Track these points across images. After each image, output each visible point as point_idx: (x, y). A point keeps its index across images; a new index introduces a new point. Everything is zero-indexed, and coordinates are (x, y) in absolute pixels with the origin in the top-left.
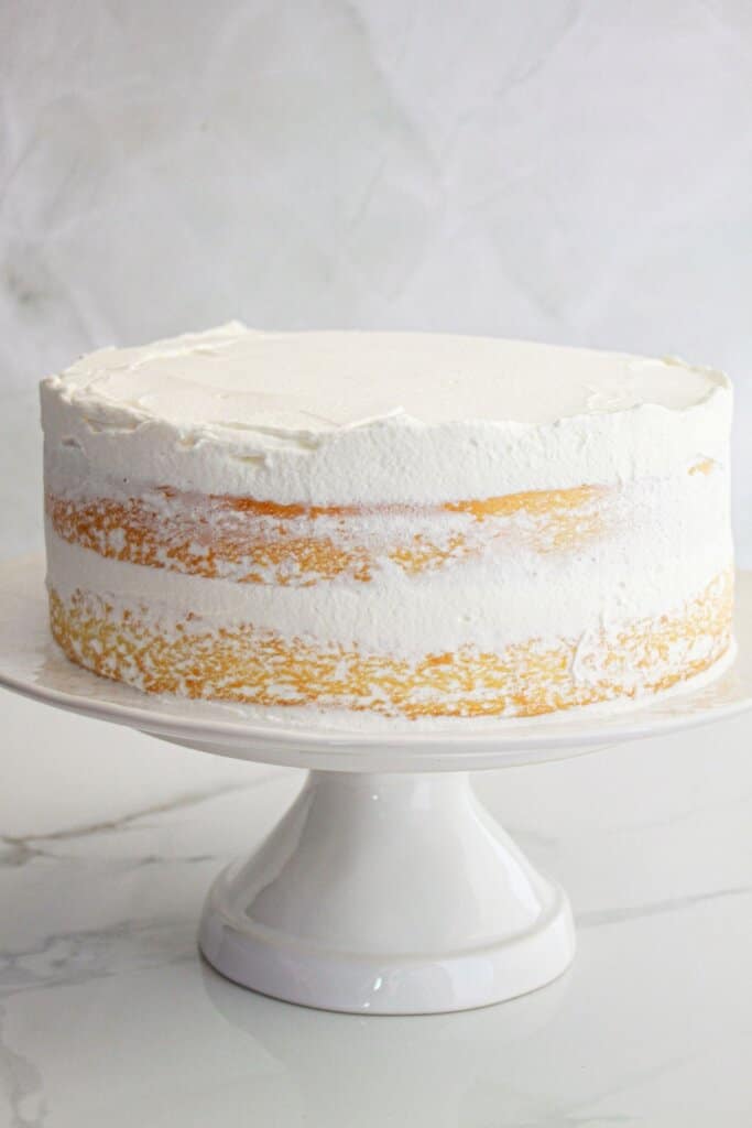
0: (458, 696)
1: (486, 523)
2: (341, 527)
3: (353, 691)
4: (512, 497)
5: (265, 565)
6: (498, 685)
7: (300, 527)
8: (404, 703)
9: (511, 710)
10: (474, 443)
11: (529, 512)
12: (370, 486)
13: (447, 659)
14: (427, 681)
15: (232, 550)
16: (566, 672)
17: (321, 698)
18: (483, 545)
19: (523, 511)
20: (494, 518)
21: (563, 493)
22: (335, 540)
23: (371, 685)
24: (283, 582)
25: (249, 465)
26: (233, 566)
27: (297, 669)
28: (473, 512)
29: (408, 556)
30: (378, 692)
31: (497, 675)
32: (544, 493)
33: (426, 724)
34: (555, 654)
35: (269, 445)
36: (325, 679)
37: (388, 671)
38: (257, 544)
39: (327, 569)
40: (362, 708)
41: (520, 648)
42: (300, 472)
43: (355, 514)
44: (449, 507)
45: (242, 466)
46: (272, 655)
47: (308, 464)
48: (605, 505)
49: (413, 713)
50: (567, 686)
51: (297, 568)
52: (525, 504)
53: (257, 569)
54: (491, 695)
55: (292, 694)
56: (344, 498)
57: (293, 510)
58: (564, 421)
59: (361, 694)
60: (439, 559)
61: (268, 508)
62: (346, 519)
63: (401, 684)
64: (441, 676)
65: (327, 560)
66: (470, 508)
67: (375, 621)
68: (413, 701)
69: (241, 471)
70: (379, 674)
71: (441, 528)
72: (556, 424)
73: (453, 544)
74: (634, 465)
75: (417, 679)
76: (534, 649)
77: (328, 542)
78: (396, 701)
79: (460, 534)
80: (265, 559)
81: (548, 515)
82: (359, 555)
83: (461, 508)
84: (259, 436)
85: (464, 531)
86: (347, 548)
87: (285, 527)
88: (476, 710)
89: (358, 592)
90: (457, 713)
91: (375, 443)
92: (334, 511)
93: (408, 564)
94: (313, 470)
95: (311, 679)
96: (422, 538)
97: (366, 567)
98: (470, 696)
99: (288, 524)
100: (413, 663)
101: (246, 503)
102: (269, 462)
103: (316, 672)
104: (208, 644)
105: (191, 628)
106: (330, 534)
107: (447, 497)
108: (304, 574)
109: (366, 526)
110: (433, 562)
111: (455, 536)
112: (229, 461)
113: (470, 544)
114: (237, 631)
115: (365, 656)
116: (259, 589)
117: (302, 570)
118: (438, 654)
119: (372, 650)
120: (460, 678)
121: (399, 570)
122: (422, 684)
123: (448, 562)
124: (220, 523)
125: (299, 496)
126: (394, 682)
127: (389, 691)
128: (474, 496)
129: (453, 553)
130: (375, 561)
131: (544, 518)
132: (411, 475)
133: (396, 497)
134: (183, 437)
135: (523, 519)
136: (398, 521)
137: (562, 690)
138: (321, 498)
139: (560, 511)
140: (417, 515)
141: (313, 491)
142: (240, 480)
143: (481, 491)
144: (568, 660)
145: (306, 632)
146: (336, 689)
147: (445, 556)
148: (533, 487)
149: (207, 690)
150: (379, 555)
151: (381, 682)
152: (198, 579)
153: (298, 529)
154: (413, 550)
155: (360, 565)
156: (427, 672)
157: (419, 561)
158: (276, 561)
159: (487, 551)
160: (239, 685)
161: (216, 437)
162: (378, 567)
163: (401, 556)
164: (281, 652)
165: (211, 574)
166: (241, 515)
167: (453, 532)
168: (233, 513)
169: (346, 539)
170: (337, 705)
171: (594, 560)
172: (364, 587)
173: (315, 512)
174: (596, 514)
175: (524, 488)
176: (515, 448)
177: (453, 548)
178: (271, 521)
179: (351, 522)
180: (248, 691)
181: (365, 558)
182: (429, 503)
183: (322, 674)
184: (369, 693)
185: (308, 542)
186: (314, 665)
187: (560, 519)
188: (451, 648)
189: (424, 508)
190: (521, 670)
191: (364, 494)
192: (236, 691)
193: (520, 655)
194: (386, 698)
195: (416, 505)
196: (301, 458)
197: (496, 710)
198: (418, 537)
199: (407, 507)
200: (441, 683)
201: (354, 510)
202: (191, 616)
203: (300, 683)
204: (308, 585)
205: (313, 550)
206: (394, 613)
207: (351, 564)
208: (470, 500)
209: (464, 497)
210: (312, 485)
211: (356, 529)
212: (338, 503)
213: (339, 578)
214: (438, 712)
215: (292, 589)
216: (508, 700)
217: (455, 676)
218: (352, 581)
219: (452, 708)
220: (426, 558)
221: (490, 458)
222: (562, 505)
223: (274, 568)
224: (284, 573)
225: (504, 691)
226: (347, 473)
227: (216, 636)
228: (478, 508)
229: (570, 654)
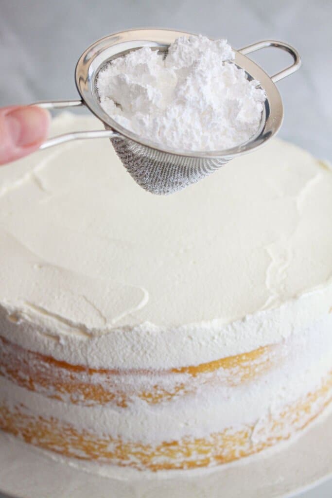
0: (182, 460)
1: (198, 377)
2: (107, 380)
3: (119, 457)
4: (215, 362)
5: (63, 393)
6: (206, 452)
7: (84, 377)
8: (149, 464)
9: (213, 462)
10: (190, 338)
11: (224, 368)
12: (125, 360)
13: (175, 443)
14: (163, 453)
15: (44, 382)
16: (247, 439)
17: (100, 458)
18: (196, 388)
19: (221, 368)
20: (203, 375)
21: (247, 354)
22: (104, 386)
23: (129, 455)
24: (75, 402)
25: (51, 339)
26: (44, 389)
27: (85, 444)
28: (189, 372)
29: (150, 395)
30: (133, 459)
31: (204, 448)
32: (234, 357)
33: (162, 475)
34: (240, 433)
35: (62, 330)
36: (102, 450)
37: (139, 449)
38: (57, 381)
39: (100, 400)
40: (124, 465)
41: (220, 434)
42: (82, 350)
43: (116, 374)
44: (175, 370)
45: (46, 339)
46: (70, 435)
47: (86, 346)
48: (274, 353)
49: (154, 468)
50: (247, 445)
51: (82, 397)
52: (223, 364)
53: (59, 394)
54: (202, 457)
55: (83, 454)
56: (109, 365)
57: (79, 368)
58: (248, 318)
59: (123, 458)
60: (169, 397)
61: (63, 364)
62: (110, 376)
63: (148, 456)
64: (171, 451)
65: (100, 395)
66: (188, 371)
67: (130, 427)
68: (154, 463)
69: (46, 342)
70: (134, 450)
71: (169, 382)
72: (244, 320)
73: (177, 389)
74: (293, 328)
75: (157, 453)
76: (227, 433)
77: (100, 386)
78: (144, 463)
79: (182, 384)
80: (63, 389)
81: (238, 367)
82: (120, 395)
83: (183, 370)
84: (55, 321)
85: (184, 382)
86: (112, 390)
87: (73, 376)
88: (192, 465)
89: (120, 412)
90: (181, 468)
91: (127, 339)
92: (103, 371)
93: (150, 400)
94: (89, 350)
95: (93, 449)
96: (158, 387)
97: (123, 401)
98: (188, 459)
99: (76, 375)
100: (154, 446)
101: (50, 359)
102: (62, 341)
103: (96, 447)
104: (32, 421)
105: (23, 411)
106: (101, 383)
107: (173, 366)
108: (86, 401)
109: (123, 380)
110: (165, 398)
111: (179, 385)
112: (38, 333)
113: (187, 389)
114: (49, 420)
115: (125, 441)
116: (60, 403)
117: (85, 398)
118: (169, 441)
119: (129, 439)
120: (182, 452)
121: (145, 403)
122: (159, 455)
123: (175, 398)
124: (35, 366)
125: (82, 361)
126: (143, 455)
127: (140, 459)
128: (190, 364)
129: (178, 393)
130: (129, 398)
131: (235, 370)
132: (150, 355)
133: (141, 367)
134: (10, 313)
135: (221, 372)
136: (144, 379)
137: (245, 448)
138: (95, 364)
139: (245, 364)
140: (155, 375)
141: (90, 360)
142: (45, 346)
143: (194, 362)
144: (249, 435)
145: (90, 428)
146: (109, 455)
147: (172, 395)
148: (227, 355)
149: (34, 440)
150: (132, 395)
151: (135, 454)
152: (24, 390)
153: (82, 378)
154: (153, 393)
155: (120, 399)
156: (163, 450)
157: (156, 398)
158: (69, 391)
159: (199, 391)
160: (52, 444)
161: (30, 320)
162: (131, 401)
163: (145, 396)
164: (75, 435)
165: (32, 389)
166: (47, 365)
167: (177, 383)
168: (42, 363)
169: (111, 386)
170: (109, 463)
171: (266, 382)
172: (123, 410)
173: (91, 371)
174: (268, 360)
175: (223, 357)
176: (216, 337)
177: (177, 391)
178: (65, 371)
179: (114, 378)
180: (57, 447)
181: (124, 396)
182: (162, 369)
183: (99, 448)
184: (128, 459)
185: (88, 386)
186: (95, 443)
187: (245, 368)
188: (177, 437)
189: (159, 372)
190: (220, 443)
191: (121, 364)
192: (50, 446)
193: (219, 437)
194: (138, 461)
195: (154, 370)
196: (81, 342)
197: (205, 464)
198: (156, 387)
199: (148, 371)
200: (172, 454)
201: (116, 372)
202: (22, 405)
203: (88, 450)
204: (89, 406)
205: (91, 390)
206: (142, 423)
207: (115, 399)
208: (188, 366)
209: (184, 365)
210: (88, 357)
211: (116, 382)
212: (105, 367)
213: (108, 405)
214: (169, 467)
215: (80, 407)
216: (212, 459)
217: (179, 451)
218: (115, 406)
219: (178, 465)
220: (161, 396)
221: (201, 345)
222: (246, 360)
223: (68, 395)
224: (75, 398)
225: (209, 455)
226: (111, 353)
227: (37, 419)
228: (193, 370)
229: (250, 431)
